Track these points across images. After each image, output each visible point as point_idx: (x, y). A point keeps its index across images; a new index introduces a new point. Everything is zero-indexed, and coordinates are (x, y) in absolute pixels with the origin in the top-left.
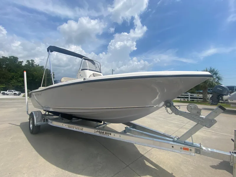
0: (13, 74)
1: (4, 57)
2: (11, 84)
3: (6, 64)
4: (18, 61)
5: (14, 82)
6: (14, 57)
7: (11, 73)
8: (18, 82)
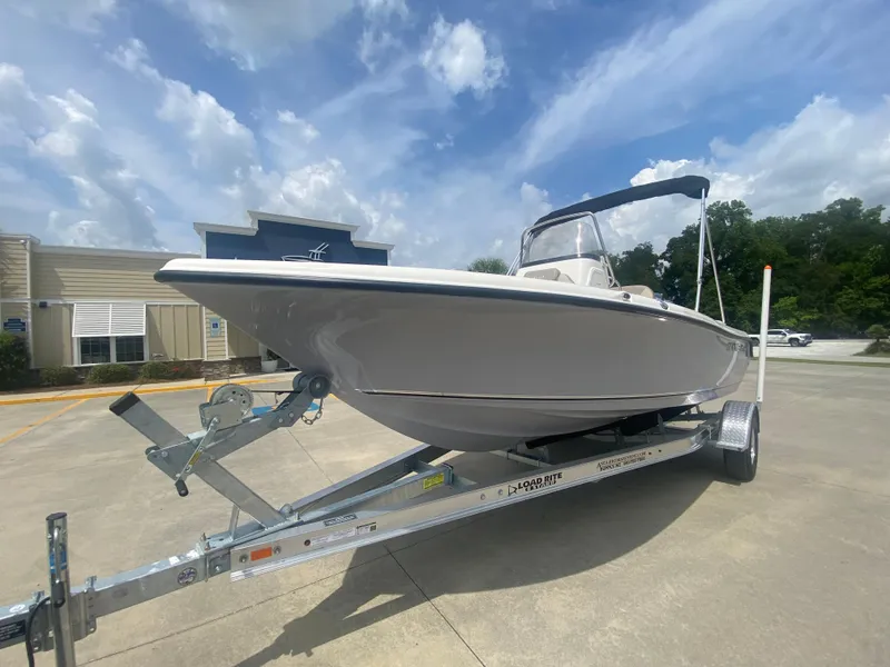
0: (844, 267)
1: (809, 215)
2: (840, 305)
3: (819, 235)
4: (860, 211)
5: (852, 298)
6: (842, 202)
7: (838, 264)
8: (868, 294)
